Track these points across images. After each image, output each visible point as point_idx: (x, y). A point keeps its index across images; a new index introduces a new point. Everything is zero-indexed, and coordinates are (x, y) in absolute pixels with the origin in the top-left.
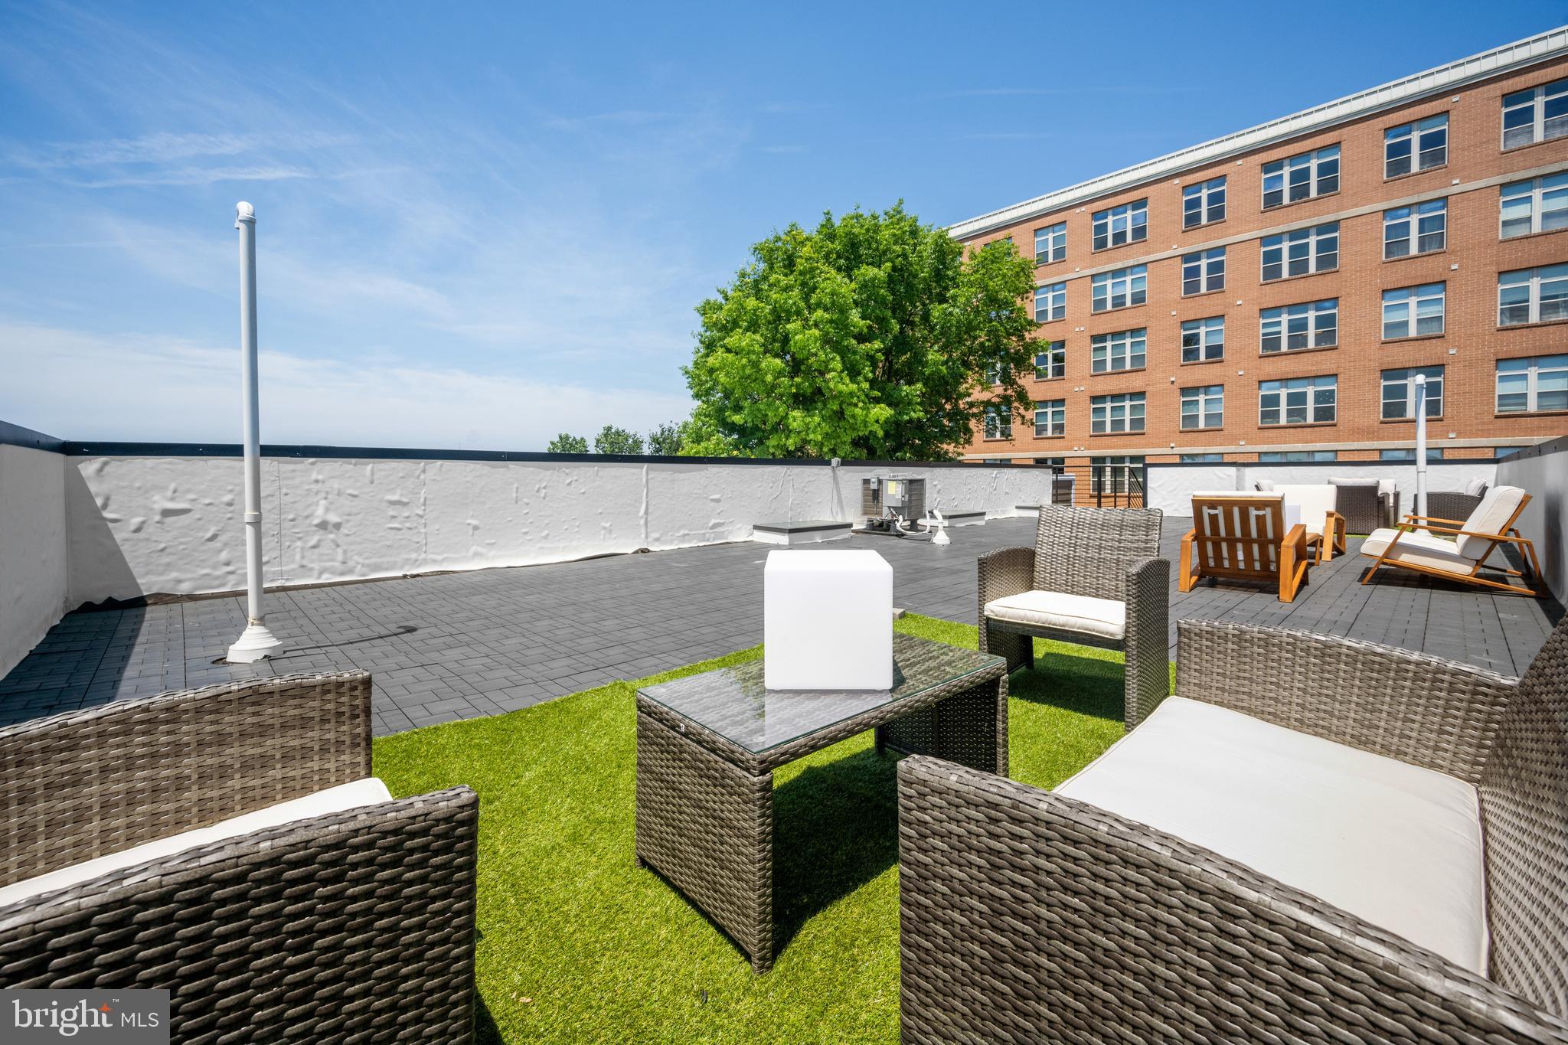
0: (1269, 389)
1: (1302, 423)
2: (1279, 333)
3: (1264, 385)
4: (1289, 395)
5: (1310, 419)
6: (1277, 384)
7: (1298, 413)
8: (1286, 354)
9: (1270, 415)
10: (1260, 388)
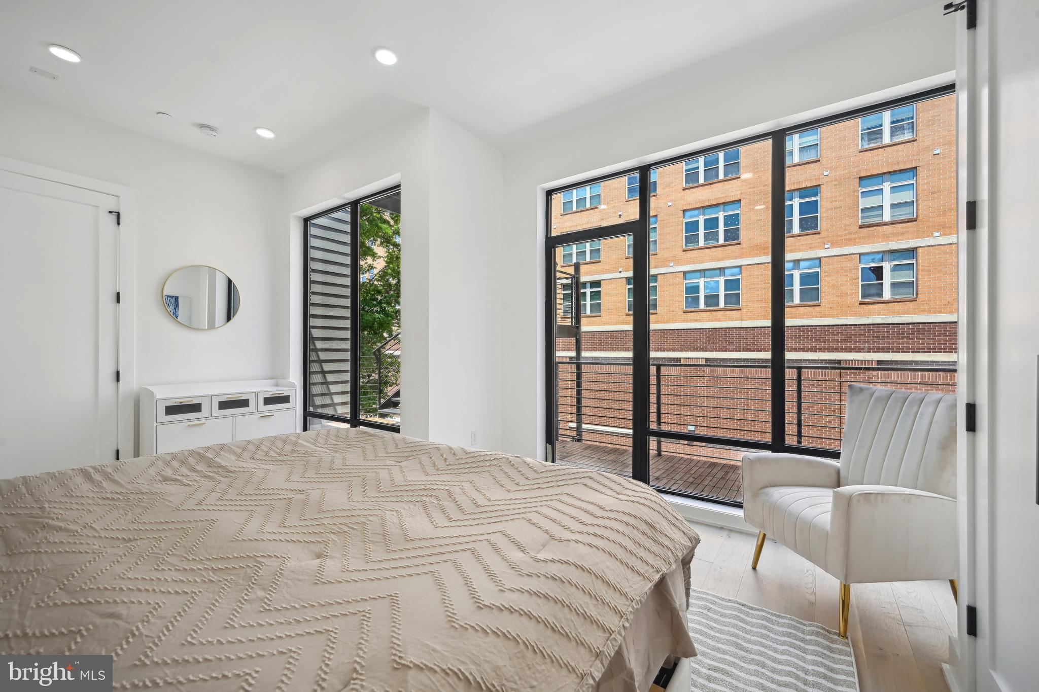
0: (691, 217)
1: (716, 244)
2: (698, 168)
3: (687, 214)
4: (705, 220)
5: (721, 241)
6: (696, 212)
7: (711, 235)
8: (703, 185)
9: (691, 239)
10: (684, 217)
